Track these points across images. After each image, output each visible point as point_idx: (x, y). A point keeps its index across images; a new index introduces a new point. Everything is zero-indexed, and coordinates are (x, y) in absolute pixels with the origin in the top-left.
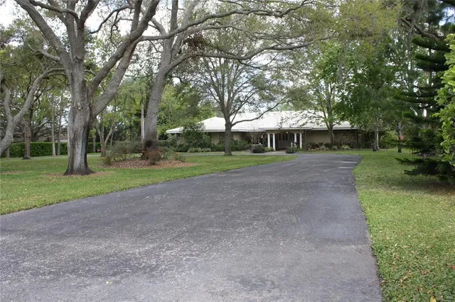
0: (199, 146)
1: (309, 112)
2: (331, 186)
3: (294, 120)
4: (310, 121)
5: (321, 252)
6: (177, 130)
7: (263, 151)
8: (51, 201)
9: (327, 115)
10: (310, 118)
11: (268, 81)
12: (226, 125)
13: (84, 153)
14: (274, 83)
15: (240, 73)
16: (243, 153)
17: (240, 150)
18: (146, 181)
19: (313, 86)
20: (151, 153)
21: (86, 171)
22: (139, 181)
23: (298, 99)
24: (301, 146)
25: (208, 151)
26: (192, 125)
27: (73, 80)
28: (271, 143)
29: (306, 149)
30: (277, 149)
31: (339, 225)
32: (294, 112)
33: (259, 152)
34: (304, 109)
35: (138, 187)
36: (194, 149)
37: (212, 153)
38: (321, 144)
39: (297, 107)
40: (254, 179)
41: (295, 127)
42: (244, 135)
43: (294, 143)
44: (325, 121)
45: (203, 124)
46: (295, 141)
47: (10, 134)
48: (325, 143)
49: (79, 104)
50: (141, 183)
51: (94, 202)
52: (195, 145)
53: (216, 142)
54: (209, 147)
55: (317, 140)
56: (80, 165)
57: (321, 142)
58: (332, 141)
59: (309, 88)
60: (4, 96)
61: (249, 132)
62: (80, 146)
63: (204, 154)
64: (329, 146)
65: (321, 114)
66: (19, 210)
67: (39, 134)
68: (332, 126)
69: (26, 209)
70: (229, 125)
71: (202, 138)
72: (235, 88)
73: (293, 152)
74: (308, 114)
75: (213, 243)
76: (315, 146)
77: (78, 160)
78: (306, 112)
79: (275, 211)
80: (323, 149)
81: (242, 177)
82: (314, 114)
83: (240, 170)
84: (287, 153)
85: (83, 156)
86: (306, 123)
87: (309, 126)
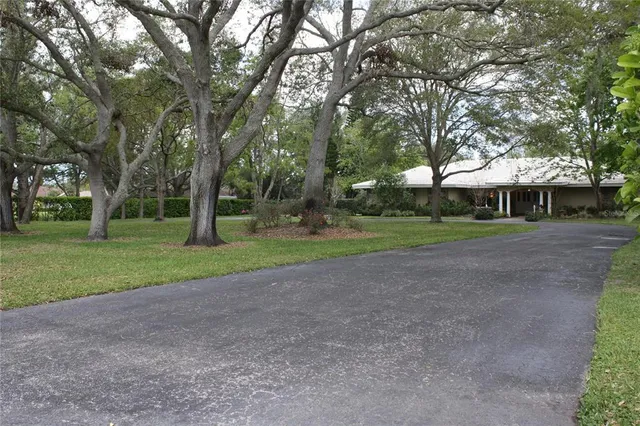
0: (398, 208)
1: (562, 160)
2: (563, 278)
3: (539, 171)
4: (563, 173)
5: (484, 401)
6: (367, 184)
7: (491, 217)
8: (137, 283)
9: (590, 163)
10: (563, 169)
11: (497, 113)
12: (433, 178)
13: (211, 215)
14: (507, 115)
15: (456, 102)
16: (462, 219)
17: (457, 215)
18: (287, 258)
19: (569, 119)
20: (313, 216)
21: (214, 240)
22: (277, 259)
23: (543, 140)
24: (549, 211)
25: (411, 215)
26: (388, 177)
27: (198, 112)
28: (504, 205)
29: (557, 214)
30: (514, 214)
31: (541, 351)
32: (539, 160)
33: (485, 219)
34: (555, 156)
35: (271, 268)
36: (390, 212)
37: (415, 219)
38: (582, 208)
39: (542, 153)
40: (449, 262)
41: (539, 181)
42: (464, 192)
43: (538, 205)
44: (588, 173)
45: (403, 176)
46: (541, 203)
47: (123, 187)
48: (588, 206)
49: (205, 146)
50: (277, 262)
51: (195, 287)
52: (392, 206)
53: (422, 202)
54: (412, 209)
55: (575, 203)
56: (206, 232)
57: (582, 205)
58: (598, 203)
59: (563, 124)
60: (119, 136)
61: (471, 189)
62: (206, 206)
63: (404, 219)
64: (593, 212)
65: (581, 162)
66: (88, 295)
67: (183, 187)
68: (598, 181)
69: (99, 294)
70: (438, 177)
71: (402, 196)
72: (449, 124)
73: (535, 220)
74: (561, 163)
75: (317, 369)
76: (571, 212)
77: (204, 224)
78: (557, 159)
79: (450, 317)
80: (584, 216)
81: (432, 257)
82: (571, 162)
83: (438, 245)
84: (526, 220)
85: (211, 220)
86: (558, 175)
87: (562, 180)
